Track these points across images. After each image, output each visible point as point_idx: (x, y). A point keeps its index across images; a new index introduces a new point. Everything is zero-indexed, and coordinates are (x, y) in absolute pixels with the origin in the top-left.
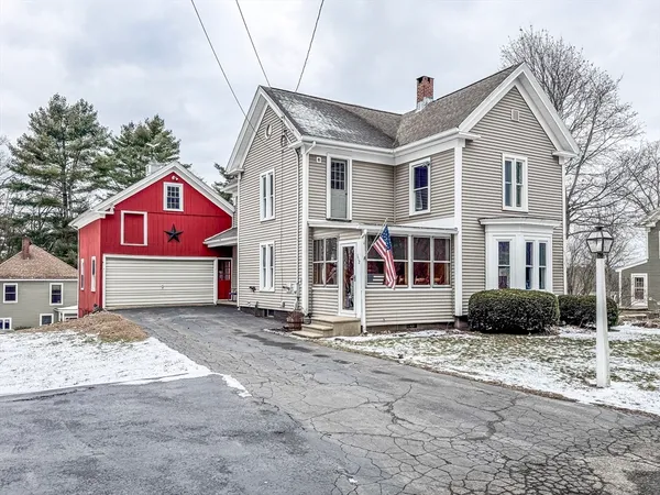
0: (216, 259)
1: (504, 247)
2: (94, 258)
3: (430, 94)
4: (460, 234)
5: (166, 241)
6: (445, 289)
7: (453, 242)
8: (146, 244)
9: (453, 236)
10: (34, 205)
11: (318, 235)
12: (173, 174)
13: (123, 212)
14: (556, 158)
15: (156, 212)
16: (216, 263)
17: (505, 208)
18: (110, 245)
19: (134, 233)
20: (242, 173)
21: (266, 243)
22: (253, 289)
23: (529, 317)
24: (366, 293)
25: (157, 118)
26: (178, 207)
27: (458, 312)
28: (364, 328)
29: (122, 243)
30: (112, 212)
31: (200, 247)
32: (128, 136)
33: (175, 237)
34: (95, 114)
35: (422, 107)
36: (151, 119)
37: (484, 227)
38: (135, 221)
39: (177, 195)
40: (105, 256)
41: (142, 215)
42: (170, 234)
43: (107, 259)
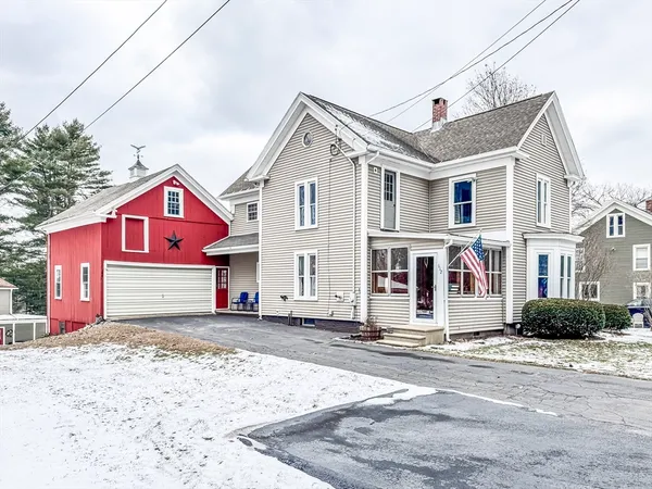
0: (214, 268)
1: (543, 260)
2: (85, 264)
3: (445, 116)
4: (512, 247)
5: (167, 248)
6: (497, 298)
7: (505, 254)
8: (147, 250)
9: (504, 248)
11: (378, 245)
12: (174, 178)
13: (124, 217)
14: (566, 181)
15: (156, 218)
16: (214, 271)
17: (538, 224)
18: (111, 252)
19: (135, 239)
20: (266, 181)
21: (306, 253)
22: (284, 298)
23: (588, 323)
24: (449, 302)
25: (76, 122)
26: (177, 213)
27: (509, 320)
28: (448, 336)
29: (124, 249)
30: (114, 216)
31: (200, 255)
32: (42, 139)
33: (176, 245)
34: (8, 113)
35: (438, 127)
36: (70, 123)
37: (525, 240)
38: (135, 226)
39: (177, 200)
40: (106, 262)
41: (143, 221)
42: (170, 241)
43: (108, 265)
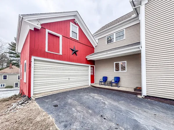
2: (25, 61)
5: (71, 54)
8: (61, 53)
10: (15, 57)
12: (75, 20)
13: (47, 31)
15: (66, 37)
16: (90, 67)
19: (54, 46)
26: (76, 37)
29: (47, 51)
33: (75, 53)
38: (55, 39)
40: (33, 58)
41: (59, 37)
42: (73, 50)
43: (35, 60)
